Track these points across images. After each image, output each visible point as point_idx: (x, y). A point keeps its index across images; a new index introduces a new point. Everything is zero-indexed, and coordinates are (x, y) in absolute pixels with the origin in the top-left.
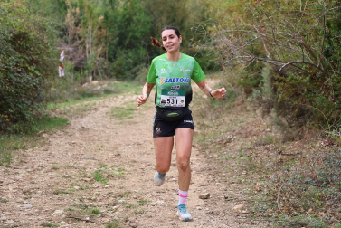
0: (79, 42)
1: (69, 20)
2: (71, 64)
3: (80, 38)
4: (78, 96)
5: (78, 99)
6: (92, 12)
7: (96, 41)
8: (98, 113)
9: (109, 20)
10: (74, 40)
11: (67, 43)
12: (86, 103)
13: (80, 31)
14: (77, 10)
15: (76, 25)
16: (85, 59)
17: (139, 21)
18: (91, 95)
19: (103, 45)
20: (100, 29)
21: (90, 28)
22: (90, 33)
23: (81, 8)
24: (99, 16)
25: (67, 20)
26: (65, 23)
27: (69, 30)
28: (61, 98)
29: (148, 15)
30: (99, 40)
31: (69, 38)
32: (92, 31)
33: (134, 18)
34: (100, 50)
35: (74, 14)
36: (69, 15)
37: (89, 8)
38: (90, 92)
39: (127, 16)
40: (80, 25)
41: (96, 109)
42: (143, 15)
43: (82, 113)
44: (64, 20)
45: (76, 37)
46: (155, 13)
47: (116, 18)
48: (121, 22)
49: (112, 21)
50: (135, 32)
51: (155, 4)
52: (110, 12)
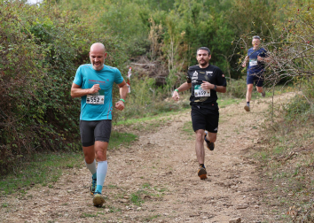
0: (161, 57)
1: (152, 36)
2: (152, 80)
3: (162, 54)
4: (155, 111)
5: (156, 114)
6: (173, 28)
7: (177, 56)
8: (170, 128)
9: (191, 35)
10: (157, 55)
11: (150, 59)
12: (161, 118)
13: (162, 48)
14: (160, 27)
15: (159, 41)
16: (167, 75)
17: (222, 34)
18: (169, 110)
19: (185, 59)
20: (182, 44)
21: (172, 43)
22: (171, 49)
23: (164, 24)
24: (181, 32)
25: (150, 37)
26: (148, 40)
27: (152, 46)
28: (139, 113)
29: (232, 27)
30: (181, 56)
31: (152, 54)
32: (174, 47)
33: (217, 31)
34: (181, 65)
35: (157, 31)
36: (152, 32)
37: (171, 24)
38: (167, 107)
39: (210, 30)
40: (163, 41)
41: (169, 124)
42: (225, 28)
44: (147, 37)
45: (159, 53)
46: (240, 25)
47: (198, 32)
48: (204, 36)
49: (194, 36)
50: (218, 45)
51: (240, 16)
52: (192, 27)
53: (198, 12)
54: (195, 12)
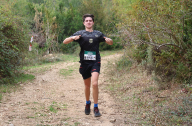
0: (41, 31)
1: (36, 19)
2: (37, 44)
3: (42, 29)
4: (41, 62)
5: (41, 64)
6: (49, 14)
7: (51, 31)
8: (52, 72)
9: (59, 19)
10: (39, 30)
11: (35, 32)
12: (45, 66)
13: (42, 25)
14: (41, 13)
15: (40, 21)
16: (45, 41)
17: (76, 19)
18: (48, 62)
19: (56, 33)
20: (54, 24)
21: (48, 23)
22: (48, 26)
23: (43, 12)
24: (53, 17)
25: (35, 19)
26: (34, 21)
27: (36, 24)
28: (31, 64)
30: (53, 31)
31: (36, 29)
32: (49, 25)
33: (74, 18)
34: (53, 36)
35: (39, 15)
36: (36, 16)
37: (47, 12)
38: (47, 60)
39: (70, 17)
40: (42, 22)
41: (51, 70)
42: (78, 16)
43: (43, 72)
44: (33, 19)
45: (40, 28)
47: (63, 18)
48: (66, 20)
50: (74, 26)
51: (86, 10)
52: (60, 15)
53: (63, 6)
54: (61, 6)
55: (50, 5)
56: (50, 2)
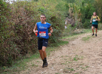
0: (73, 18)
1: (70, 11)
2: (70, 25)
3: (73, 17)
5: (72, 35)
6: (76, 8)
7: (78, 17)
8: (78, 39)
9: (82, 10)
10: (71, 17)
11: (69, 18)
12: (75, 36)
13: (73, 14)
14: (72, 8)
15: (72, 12)
16: (75, 23)
17: (92, 10)
18: (76, 34)
19: (80, 18)
20: (79, 13)
21: (76, 13)
22: (76, 15)
23: (73, 7)
24: (79, 9)
25: (69, 11)
26: (69, 12)
27: (70, 14)
28: (67, 35)
29: (95, 8)
30: (79, 17)
31: (70, 17)
32: (77, 14)
33: (90, 9)
34: (79, 20)
35: (71, 9)
36: (70, 10)
37: (76, 7)
38: (76, 33)
39: (88, 9)
40: (73, 12)
41: (77, 38)
42: (93, 8)
43: (73, 39)
44: (68, 12)
46: (97, 7)
47: (84, 10)
48: (86, 11)
49: (83, 11)
50: (90, 14)
51: (97, 4)
52: (82, 8)
53: (84, 3)
54: (83, 3)
55: (78, 3)
56: (78, 2)
